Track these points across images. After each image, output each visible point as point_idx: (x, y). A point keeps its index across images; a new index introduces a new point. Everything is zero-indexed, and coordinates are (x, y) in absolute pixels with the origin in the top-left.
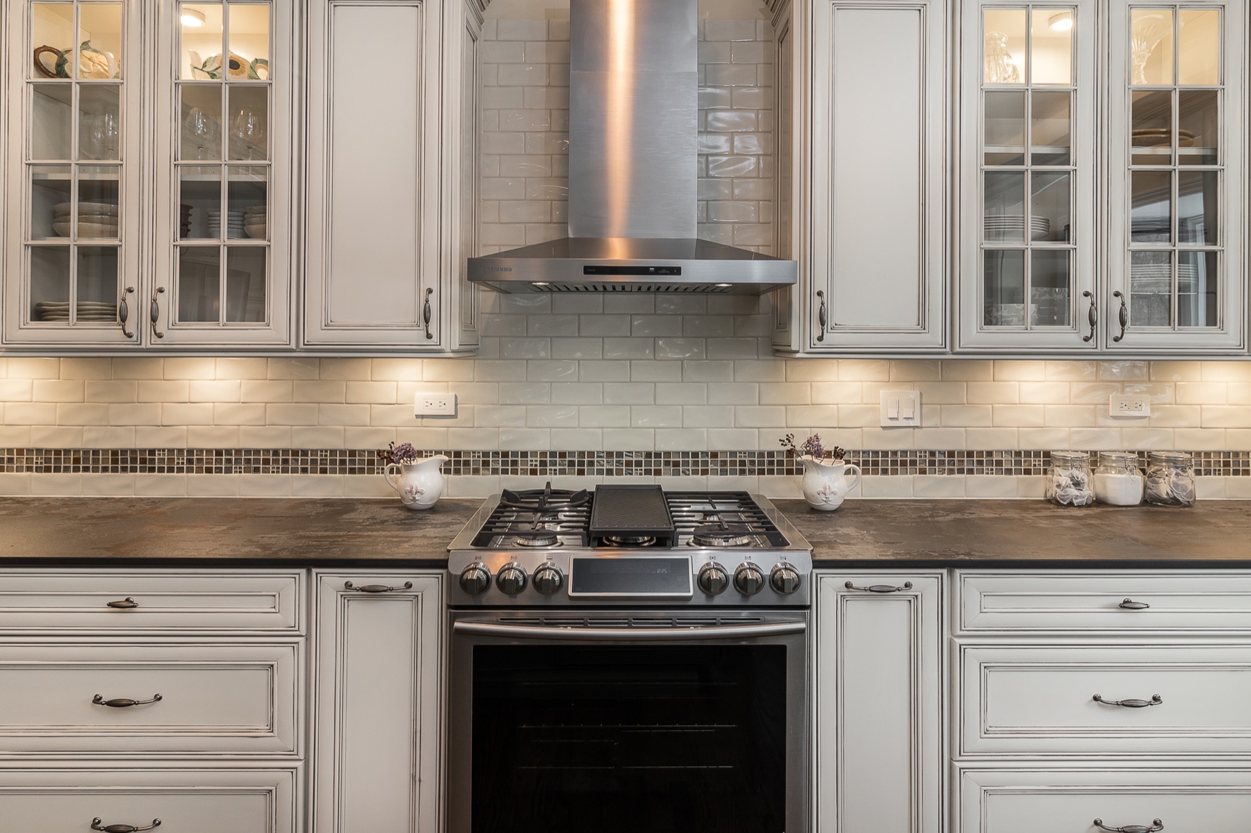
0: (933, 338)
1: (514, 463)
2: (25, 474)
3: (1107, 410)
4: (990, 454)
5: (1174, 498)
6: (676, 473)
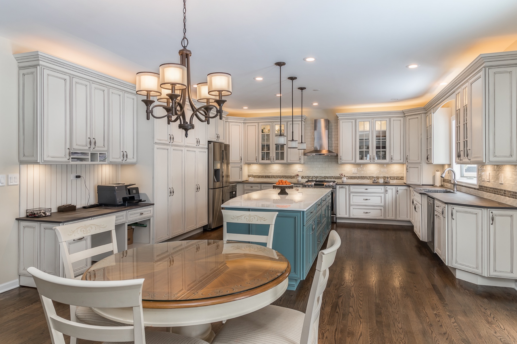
0: (353, 161)
1: (309, 177)
2: (256, 178)
3: (381, 171)
4: (366, 177)
5: (387, 182)
6: (328, 179)
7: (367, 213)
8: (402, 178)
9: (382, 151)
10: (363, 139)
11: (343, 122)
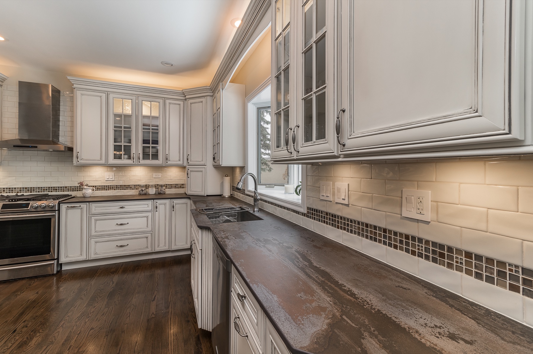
0: (103, 162)
1: (12, 190)
3: (153, 177)
4: (129, 185)
5: (161, 193)
7: (121, 246)
8: (182, 186)
9: (152, 147)
10: (121, 127)
11: (82, 95)
